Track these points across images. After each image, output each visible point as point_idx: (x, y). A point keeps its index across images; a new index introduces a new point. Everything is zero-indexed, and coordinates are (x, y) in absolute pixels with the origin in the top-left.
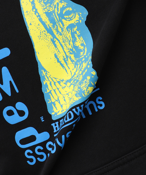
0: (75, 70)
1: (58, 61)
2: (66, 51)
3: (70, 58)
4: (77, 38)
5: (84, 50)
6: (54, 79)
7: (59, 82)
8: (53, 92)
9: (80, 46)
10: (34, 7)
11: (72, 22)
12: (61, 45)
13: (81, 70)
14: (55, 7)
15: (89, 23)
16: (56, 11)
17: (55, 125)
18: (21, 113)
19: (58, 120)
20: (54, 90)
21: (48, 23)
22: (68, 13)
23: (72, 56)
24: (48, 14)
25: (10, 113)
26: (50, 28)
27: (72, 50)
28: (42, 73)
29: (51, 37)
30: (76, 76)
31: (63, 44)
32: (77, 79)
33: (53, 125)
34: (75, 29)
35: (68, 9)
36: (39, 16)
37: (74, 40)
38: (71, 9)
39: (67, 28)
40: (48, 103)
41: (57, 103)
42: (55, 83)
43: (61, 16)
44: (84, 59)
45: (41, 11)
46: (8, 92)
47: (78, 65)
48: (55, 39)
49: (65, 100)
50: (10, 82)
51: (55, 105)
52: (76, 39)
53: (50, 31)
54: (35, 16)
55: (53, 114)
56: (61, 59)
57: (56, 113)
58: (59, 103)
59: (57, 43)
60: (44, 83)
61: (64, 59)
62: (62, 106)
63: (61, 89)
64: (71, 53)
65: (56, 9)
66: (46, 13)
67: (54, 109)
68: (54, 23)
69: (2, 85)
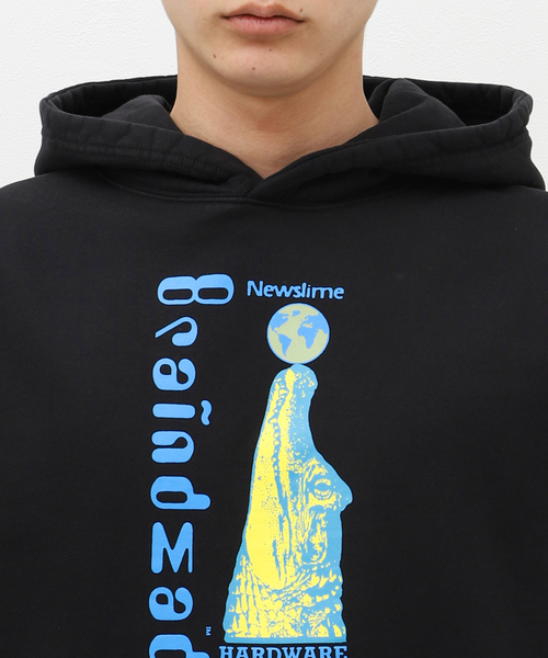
0: (295, 578)
1: (275, 554)
2: (294, 543)
3: (295, 557)
4: (319, 531)
5: (321, 554)
6: (254, 578)
7: (260, 587)
8: (244, 598)
9: (317, 545)
10: (276, 455)
11: (322, 503)
12: (290, 531)
13: (304, 583)
14: (307, 470)
15: (347, 516)
16: (307, 476)
17: (227, 651)
18: (179, 607)
19: (235, 646)
20: (248, 596)
21: (287, 488)
22: (323, 487)
23: (299, 556)
24: (293, 476)
25: (162, 599)
26: (286, 497)
27: (302, 546)
28: (241, 561)
29: (281, 511)
30: (292, 589)
31: (294, 531)
32: (294, 595)
33: (223, 648)
34: (322, 516)
35: (324, 481)
36: (278, 472)
37: (313, 532)
38: (329, 483)
39: (310, 510)
40: (229, 610)
41: (242, 617)
42: (253, 585)
43: (311, 486)
44: (315, 569)
45: (283, 465)
46: (176, 566)
47: (301, 573)
48: (285, 518)
49: (258, 618)
50: (187, 550)
51: (238, 619)
52: (316, 531)
53: (283, 502)
54: (271, 470)
55: (228, 631)
56: (280, 553)
57: (234, 633)
58: (247, 619)
59: (286, 524)
60: (237, 577)
61: (285, 556)
62: (249, 626)
63: (258, 599)
64: (298, 550)
65: (308, 473)
66: (290, 472)
67: (234, 625)
68: (295, 493)
69: (169, 549)
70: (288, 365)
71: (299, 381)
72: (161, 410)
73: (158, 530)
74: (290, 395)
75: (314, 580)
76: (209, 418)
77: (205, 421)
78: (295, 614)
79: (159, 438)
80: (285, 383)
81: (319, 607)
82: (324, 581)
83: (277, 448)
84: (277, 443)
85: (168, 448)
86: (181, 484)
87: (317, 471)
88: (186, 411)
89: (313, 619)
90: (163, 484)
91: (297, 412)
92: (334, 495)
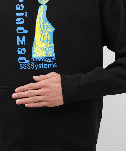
2: (44, 39)
6: (37, 46)
8: (35, 49)
9: (49, 39)
10: (40, 22)
11: (49, 31)
13: (47, 46)
15: (54, 33)
18: (23, 52)
19: (34, 58)
21: (42, 28)
22: (49, 28)
23: (45, 41)
24: (43, 26)
25: (20, 50)
26: (42, 30)
27: (46, 39)
28: (34, 42)
29: (41, 33)
31: (44, 36)
32: (45, 48)
33: (32, 59)
34: (49, 33)
37: (48, 36)
39: (47, 32)
40: (33, 52)
43: (47, 28)
44: (49, 43)
45: (41, 24)
46: (22, 44)
47: (46, 44)
50: (24, 41)
54: (39, 25)
56: (42, 41)
57: (34, 56)
59: (42, 35)
60: (34, 45)
62: (37, 54)
63: (38, 50)
65: (46, 25)
67: (34, 54)
68: (44, 29)
69: (21, 41)
70: (42, 4)
71: (44, 7)
72: (18, 14)
73: (18, 37)
74: (42, 10)
75: (49, 45)
76: (27, 15)
77: (26, 16)
78: (45, 52)
79: (17, 20)
80: (41, 8)
81: (50, 50)
82: (50, 45)
83: (40, 20)
84: (40, 19)
85: (19, 22)
86: (22, 28)
87: (48, 25)
88: (22, 14)
89: (49, 53)
90: (19, 28)
91: (44, 13)
92: (51, 29)
